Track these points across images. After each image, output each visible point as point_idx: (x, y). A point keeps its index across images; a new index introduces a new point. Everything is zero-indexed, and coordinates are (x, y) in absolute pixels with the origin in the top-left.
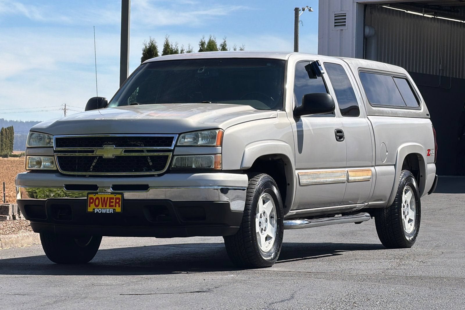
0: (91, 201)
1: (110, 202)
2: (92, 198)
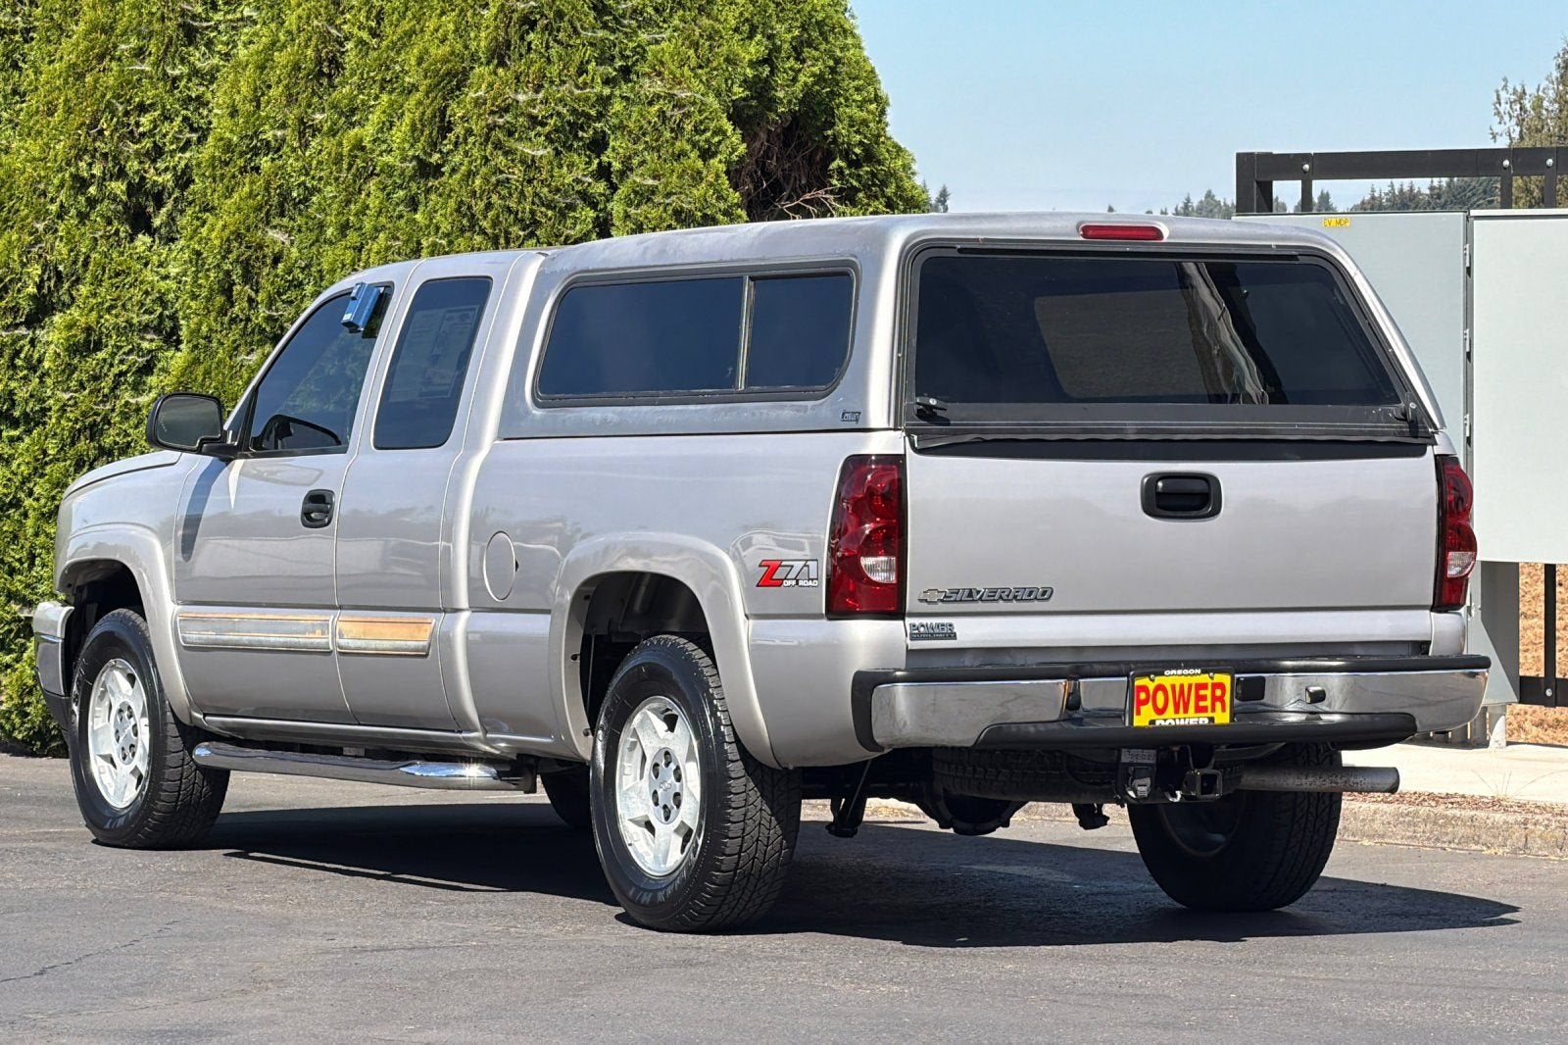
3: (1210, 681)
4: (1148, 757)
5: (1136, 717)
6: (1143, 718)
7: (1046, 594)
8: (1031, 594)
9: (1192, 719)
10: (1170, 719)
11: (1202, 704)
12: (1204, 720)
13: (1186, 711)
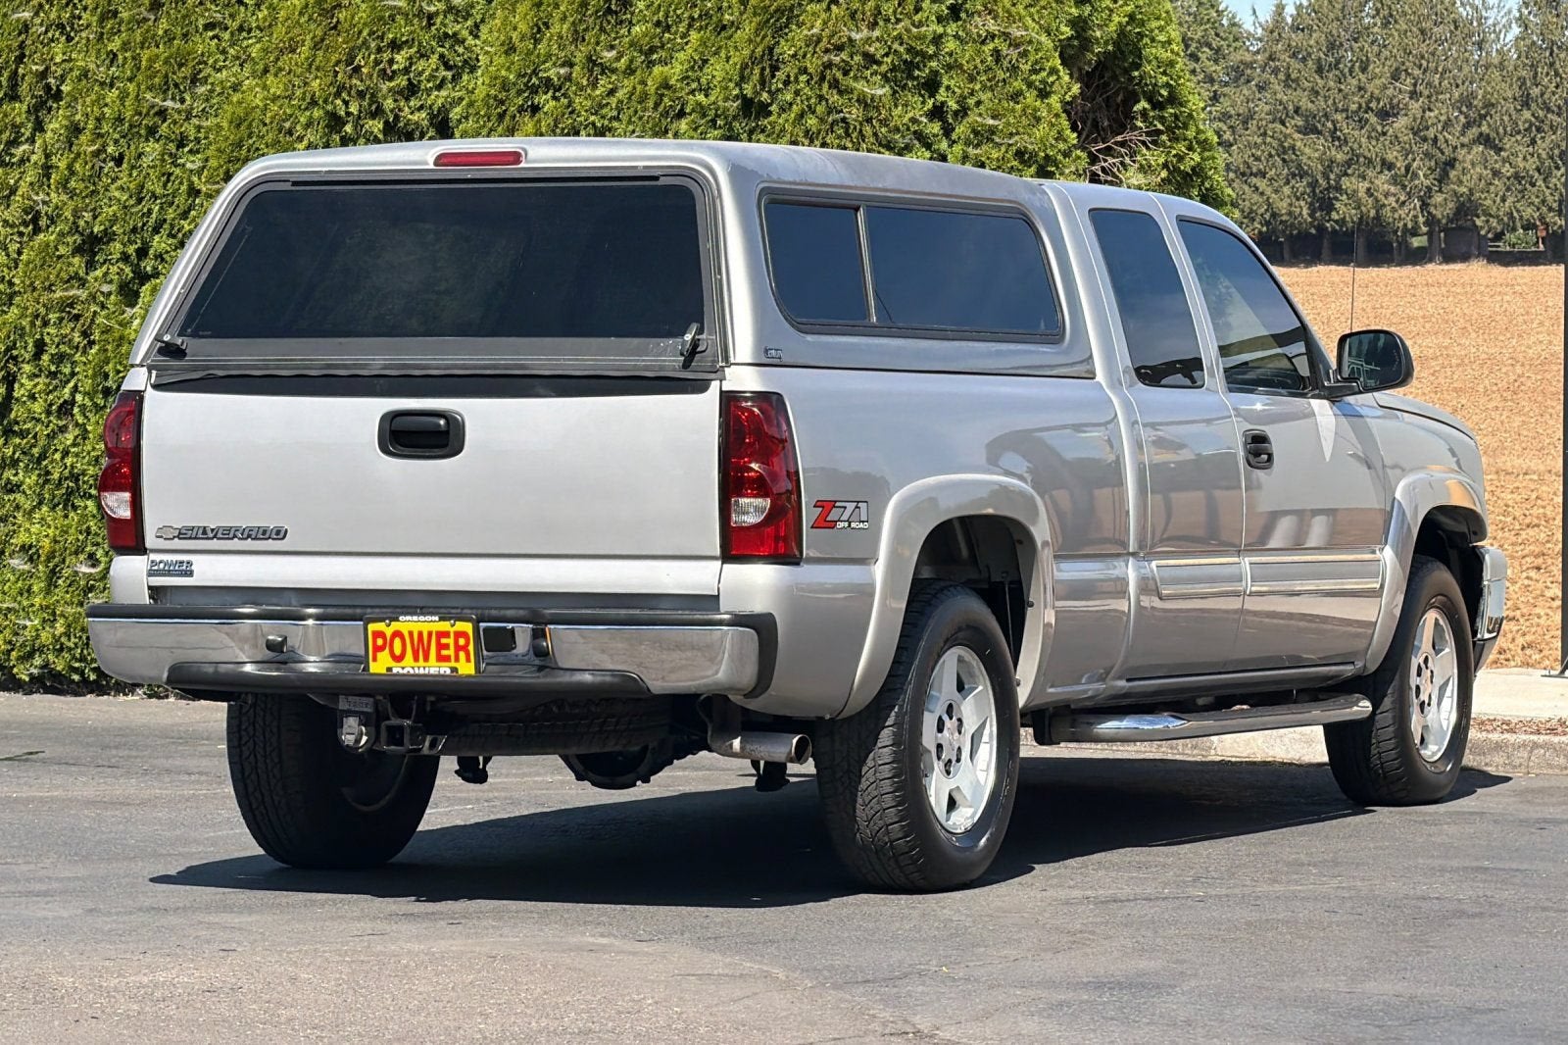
3: (452, 630)
4: (366, 705)
5: (372, 664)
6: (380, 665)
7: (280, 534)
8: (264, 534)
9: (434, 668)
10: (409, 667)
11: (444, 652)
12: (445, 669)
13: (426, 659)
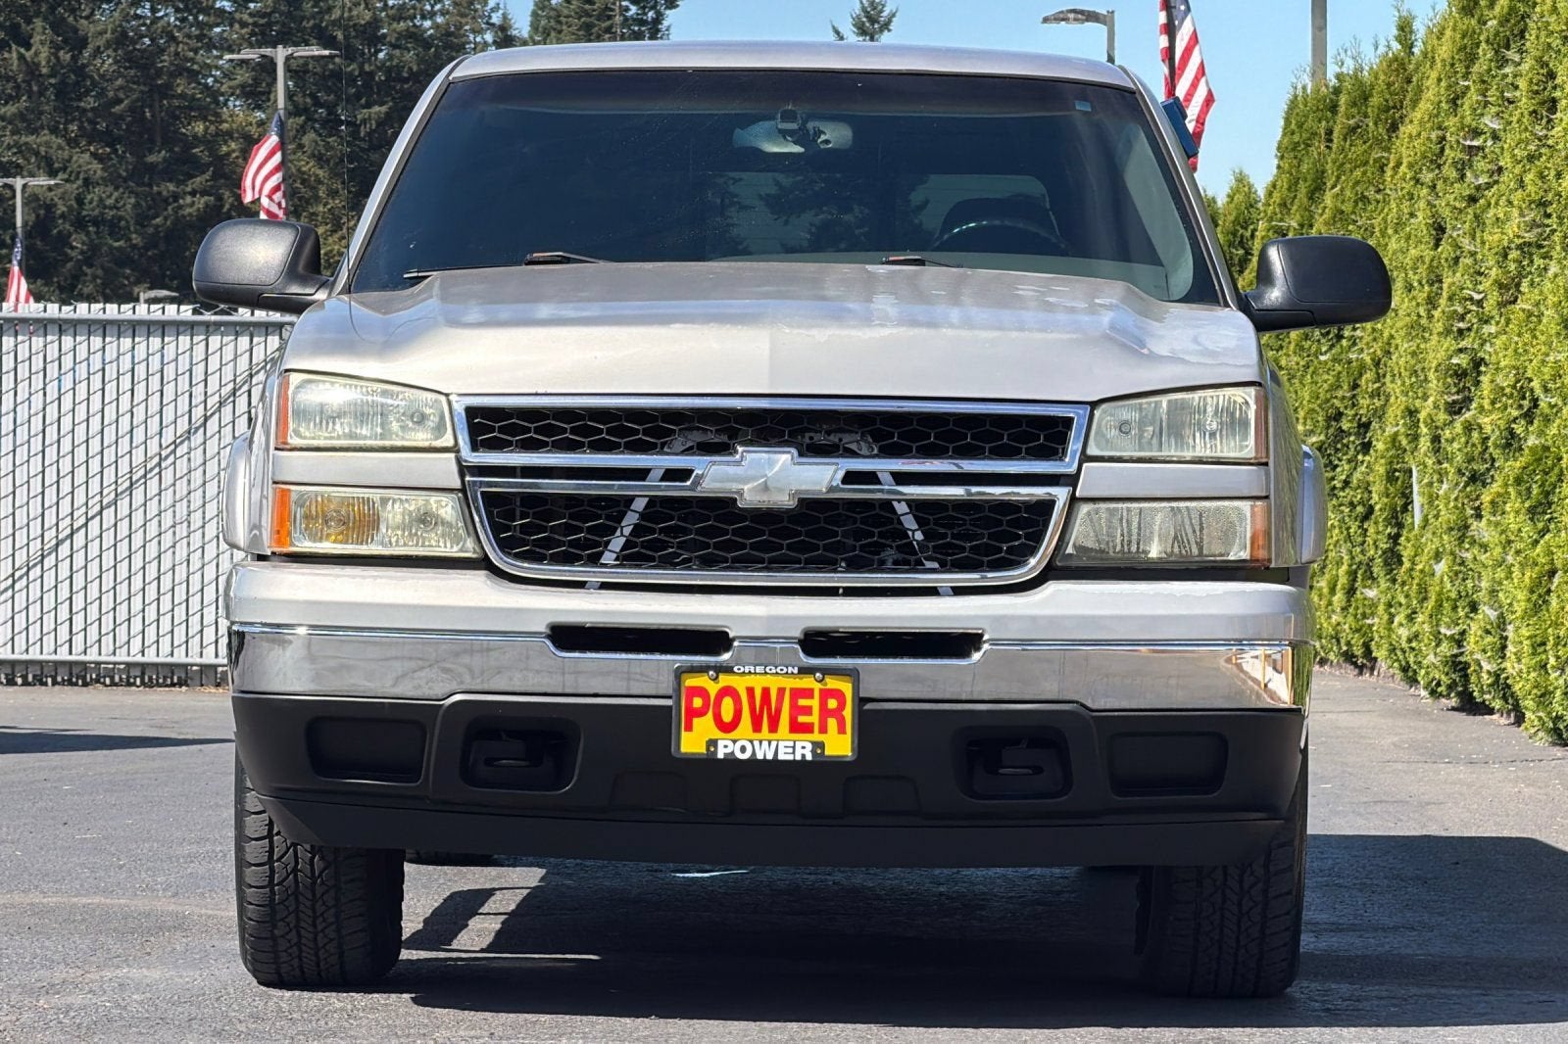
0: (698, 702)
1: (796, 710)
2: (702, 692)
